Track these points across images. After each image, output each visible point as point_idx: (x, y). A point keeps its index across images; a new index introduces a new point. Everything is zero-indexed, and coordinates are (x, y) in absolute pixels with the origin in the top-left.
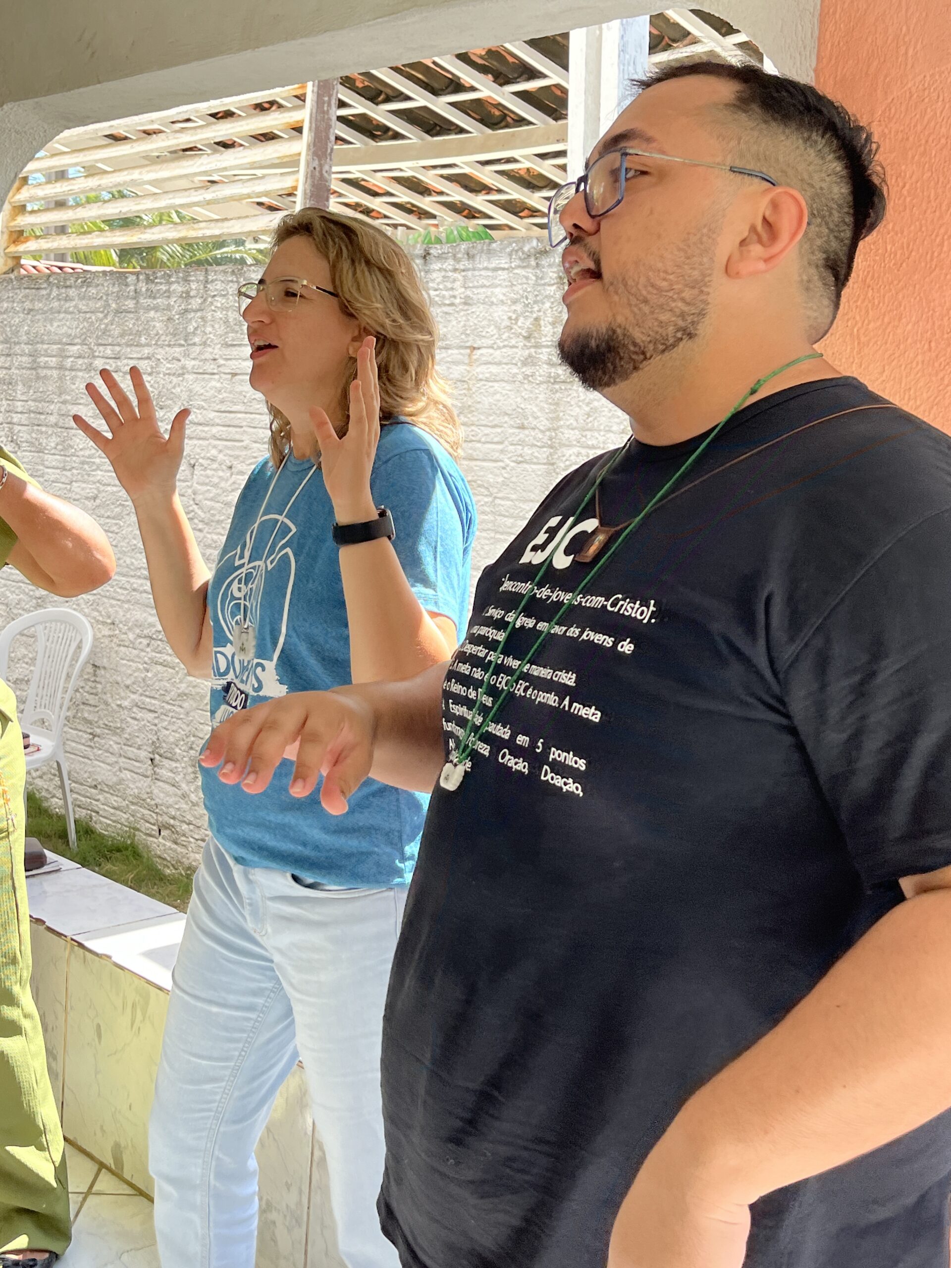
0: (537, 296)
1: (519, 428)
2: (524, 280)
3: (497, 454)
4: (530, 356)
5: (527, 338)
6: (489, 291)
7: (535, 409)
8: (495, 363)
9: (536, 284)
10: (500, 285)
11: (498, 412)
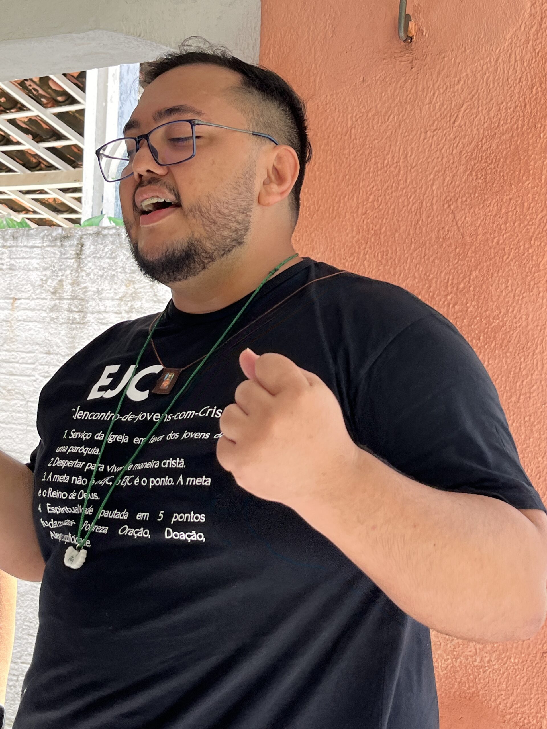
0: (61, 265)
1: (46, 353)
2: (52, 255)
3: (30, 371)
4: (55, 305)
5: (54, 293)
6: (27, 261)
7: (58, 341)
8: (31, 310)
9: (60, 258)
10: (35, 257)
11: (32, 342)
